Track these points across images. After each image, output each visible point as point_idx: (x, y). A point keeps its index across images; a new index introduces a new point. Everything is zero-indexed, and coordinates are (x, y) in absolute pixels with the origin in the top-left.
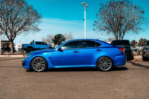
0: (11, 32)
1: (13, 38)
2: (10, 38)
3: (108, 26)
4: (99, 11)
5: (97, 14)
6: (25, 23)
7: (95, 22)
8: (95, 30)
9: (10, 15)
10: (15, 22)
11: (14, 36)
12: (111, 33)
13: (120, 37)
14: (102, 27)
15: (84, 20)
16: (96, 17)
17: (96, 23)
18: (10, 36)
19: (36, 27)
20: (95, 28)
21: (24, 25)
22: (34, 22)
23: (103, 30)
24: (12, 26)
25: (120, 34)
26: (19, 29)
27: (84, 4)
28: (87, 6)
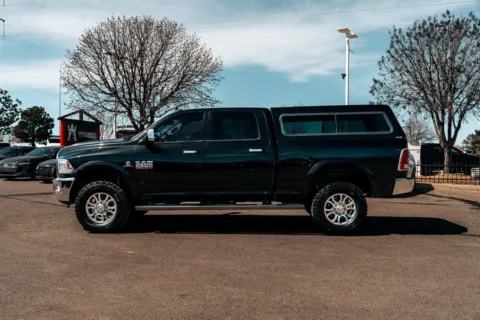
0: (142, 112)
3: (415, 95)
4: (389, 52)
5: (383, 58)
6: (180, 85)
7: (376, 81)
9: (139, 64)
12: (423, 113)
13: (450, 125)
14: (397, 98)
15: (344, 76)
16: (378, 67)
17: (378, 86)
19: (208, 94)
20: (374, 99)
21: (176, 90)
22: (201, 81)
23: (401, 106)
24: (145, 92)
25: (451, 119)
26: (161, 100)
27: (346, 31)
28: (355, 36)
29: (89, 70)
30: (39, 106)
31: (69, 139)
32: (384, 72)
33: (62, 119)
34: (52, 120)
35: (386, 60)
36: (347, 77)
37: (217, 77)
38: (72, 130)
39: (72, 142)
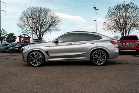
0: (40, 33)
1: (41, 37)
2: (39, 37)
3: (115, 26)
4: (108, 14)
5: (106, 16)
6: (50, 26)
7: (104, 22)
8: (104, 29)
9: (39, 20)
10: (42, 25)
11: (42, 35)
12: (118, 31)
13: (126, 34)
14: (110, 27)
15: (95, 21)
16: (105, 18)
17: (105, 24)
19: (58, 27)
20: (104, 27)
23: (111, 29)
24: (41, 27)
25: (126, 32)
27: (95, 8)
28: (98, 10)
29: (25, 22)
30: (12, 33)
31: (21, 42)
32: (107, 20)
33: (19, 36)
34: (16, 36)
35: (107, 16)
37: (61, 23)
38: (22, 39)
39: (22, 43)
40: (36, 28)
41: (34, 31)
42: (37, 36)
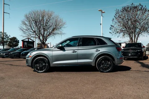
0: (43, 36)
6: (53, 30)
7: (112, 26)
8: (111, 33)
11: (45, 40)
12: (126, 35)
14: (118, 30)
15: (101, 24)
18: (42, 39)
20: (111, 31)
23: (119, 33)
25: (135, 36)
27: (101, 11)
28: (104, 12)
29: (27, 25)
30: (15, 37)
31: (25, 46)
32: (114, 23)
33: (23, 41)
36: (102, 25)
37: (65, 26)
38: (26, 44)
39: (26, 47)
40: (39, 32)
41: (37, 35)
42: (41, 40)
